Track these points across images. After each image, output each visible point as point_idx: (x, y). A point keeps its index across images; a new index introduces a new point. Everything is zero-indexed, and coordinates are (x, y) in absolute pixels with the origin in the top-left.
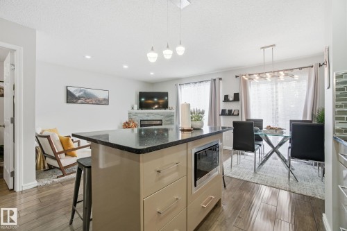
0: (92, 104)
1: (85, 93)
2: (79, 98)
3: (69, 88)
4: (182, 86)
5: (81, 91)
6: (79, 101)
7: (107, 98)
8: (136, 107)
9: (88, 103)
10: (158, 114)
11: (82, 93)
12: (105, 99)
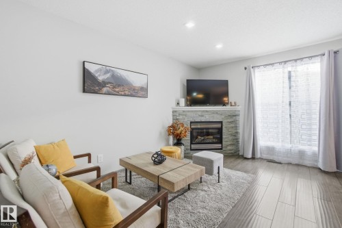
0: (125, 95)
1: (113, 76)
2: (104, 84)
3: (87, 66)
4: (256, 70)
5: (107, 72)
6: (105, 90)
7: (145, 86)
8: (183, 101)
9: (117, 94)
10: (216, 112)
11: (108, 75)
12: (142, 89)
